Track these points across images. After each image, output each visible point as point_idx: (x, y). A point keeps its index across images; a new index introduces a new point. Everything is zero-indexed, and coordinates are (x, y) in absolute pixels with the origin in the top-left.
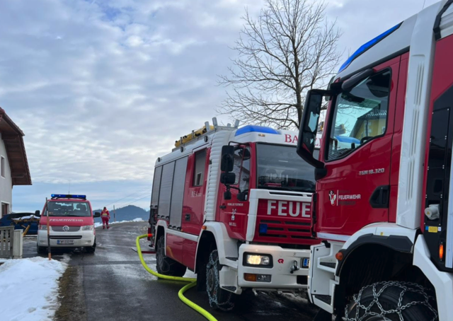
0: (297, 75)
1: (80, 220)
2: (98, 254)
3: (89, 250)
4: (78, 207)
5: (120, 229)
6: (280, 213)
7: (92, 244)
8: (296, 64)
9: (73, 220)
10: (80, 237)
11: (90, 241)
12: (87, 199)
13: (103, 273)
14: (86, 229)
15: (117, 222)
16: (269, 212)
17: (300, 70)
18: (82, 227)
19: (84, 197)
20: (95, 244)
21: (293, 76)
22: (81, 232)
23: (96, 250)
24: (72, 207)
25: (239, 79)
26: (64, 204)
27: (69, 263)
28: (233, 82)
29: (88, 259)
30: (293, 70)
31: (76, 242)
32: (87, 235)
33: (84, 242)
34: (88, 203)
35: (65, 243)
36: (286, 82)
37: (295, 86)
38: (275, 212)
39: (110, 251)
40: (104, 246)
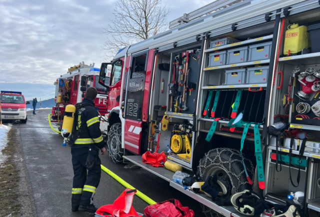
0: (147, 31)
1: (18, 105)
2: (28, 123)
3: (24, 121)
4: (17, 98)
5: (43, 112)
6: (104, 103)
7: (25, 118)
8: (147, 26)
9: (14, 105)
10: (18, 114)
11: (24, 117)
12: (22, 94)
13: (31, 131)
14: (21, 110)
15: (43, 109)
16: (99, 103)
17: (148, 29)
18: (19, 109)
19: (20, 93)
20: (27, 119)
21: (144, 32)
22: (19, 111)
23: (27, 122)
24: (13, 98)
25: (114, 31)
26: (8, 96)
27: (12, 127)
28: (111, 32)
29: (23, 125)
30: (145, 29)
31: (16, 117)
32: (23, 113)
33: (20, 117)
34: (23, 96)
35: (9, 117)
36: (141, 35)
37: (145, 38)
38: (102, 103)
39: (35, 122)
40: (32, 120)
